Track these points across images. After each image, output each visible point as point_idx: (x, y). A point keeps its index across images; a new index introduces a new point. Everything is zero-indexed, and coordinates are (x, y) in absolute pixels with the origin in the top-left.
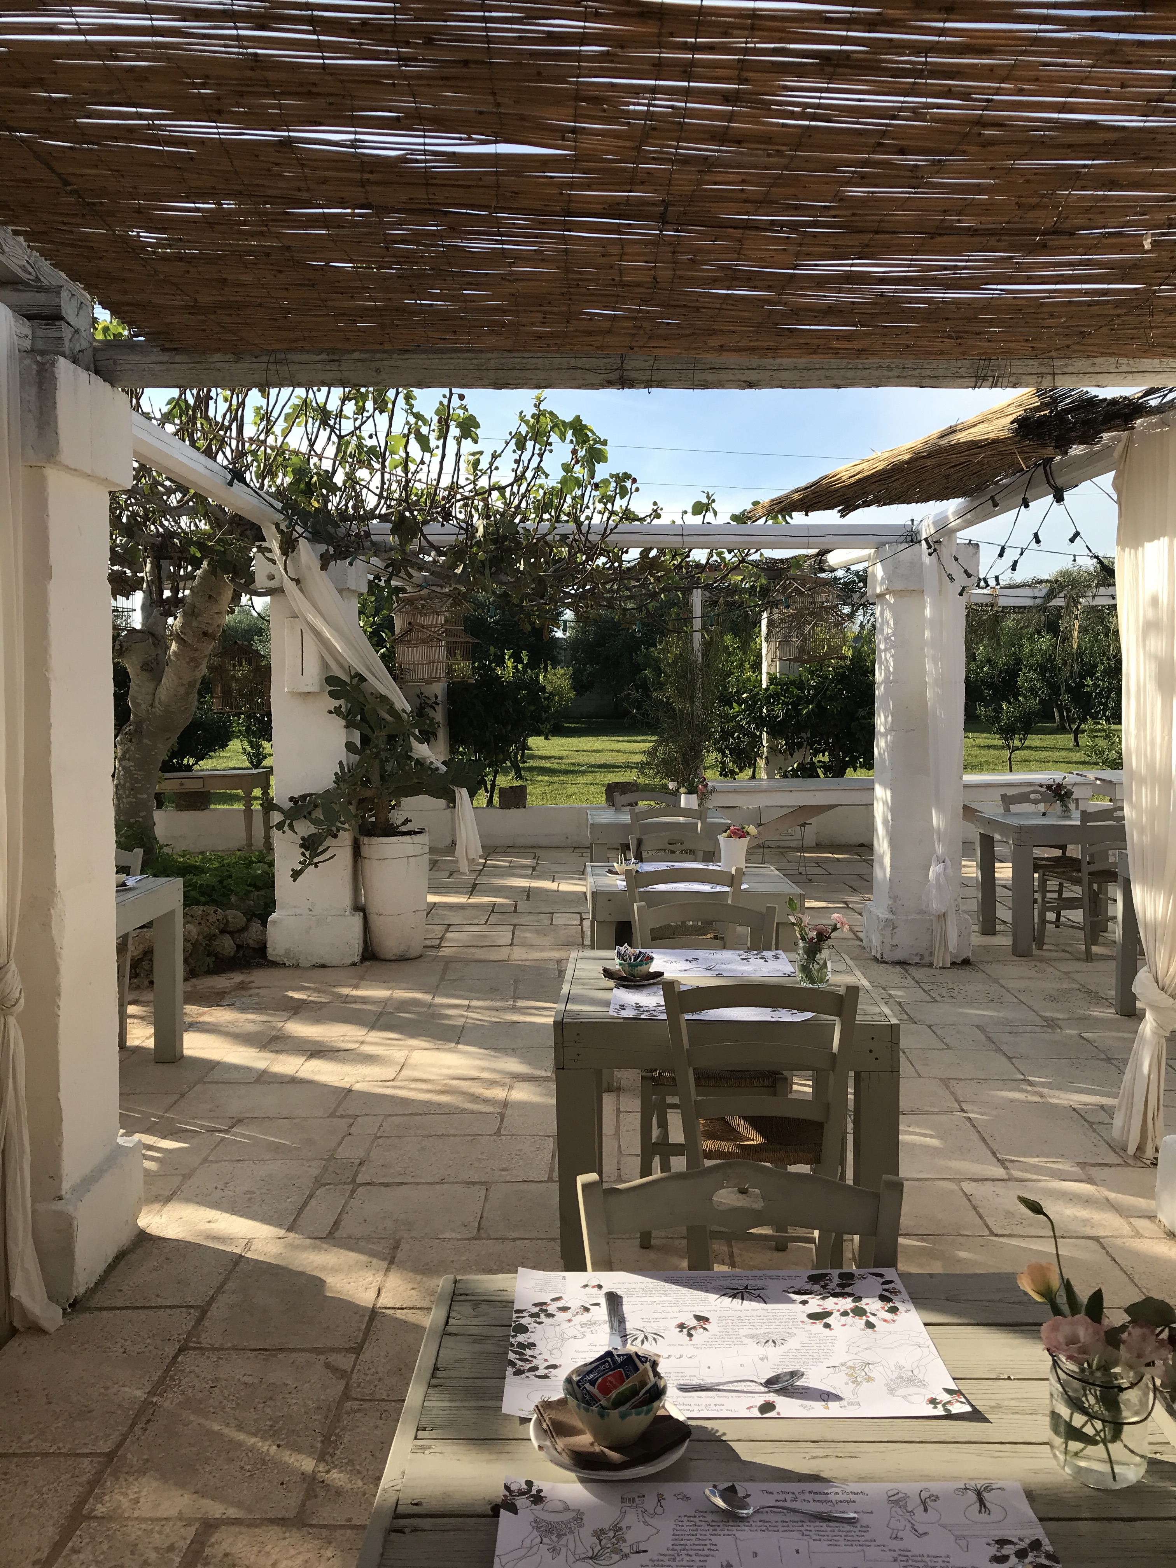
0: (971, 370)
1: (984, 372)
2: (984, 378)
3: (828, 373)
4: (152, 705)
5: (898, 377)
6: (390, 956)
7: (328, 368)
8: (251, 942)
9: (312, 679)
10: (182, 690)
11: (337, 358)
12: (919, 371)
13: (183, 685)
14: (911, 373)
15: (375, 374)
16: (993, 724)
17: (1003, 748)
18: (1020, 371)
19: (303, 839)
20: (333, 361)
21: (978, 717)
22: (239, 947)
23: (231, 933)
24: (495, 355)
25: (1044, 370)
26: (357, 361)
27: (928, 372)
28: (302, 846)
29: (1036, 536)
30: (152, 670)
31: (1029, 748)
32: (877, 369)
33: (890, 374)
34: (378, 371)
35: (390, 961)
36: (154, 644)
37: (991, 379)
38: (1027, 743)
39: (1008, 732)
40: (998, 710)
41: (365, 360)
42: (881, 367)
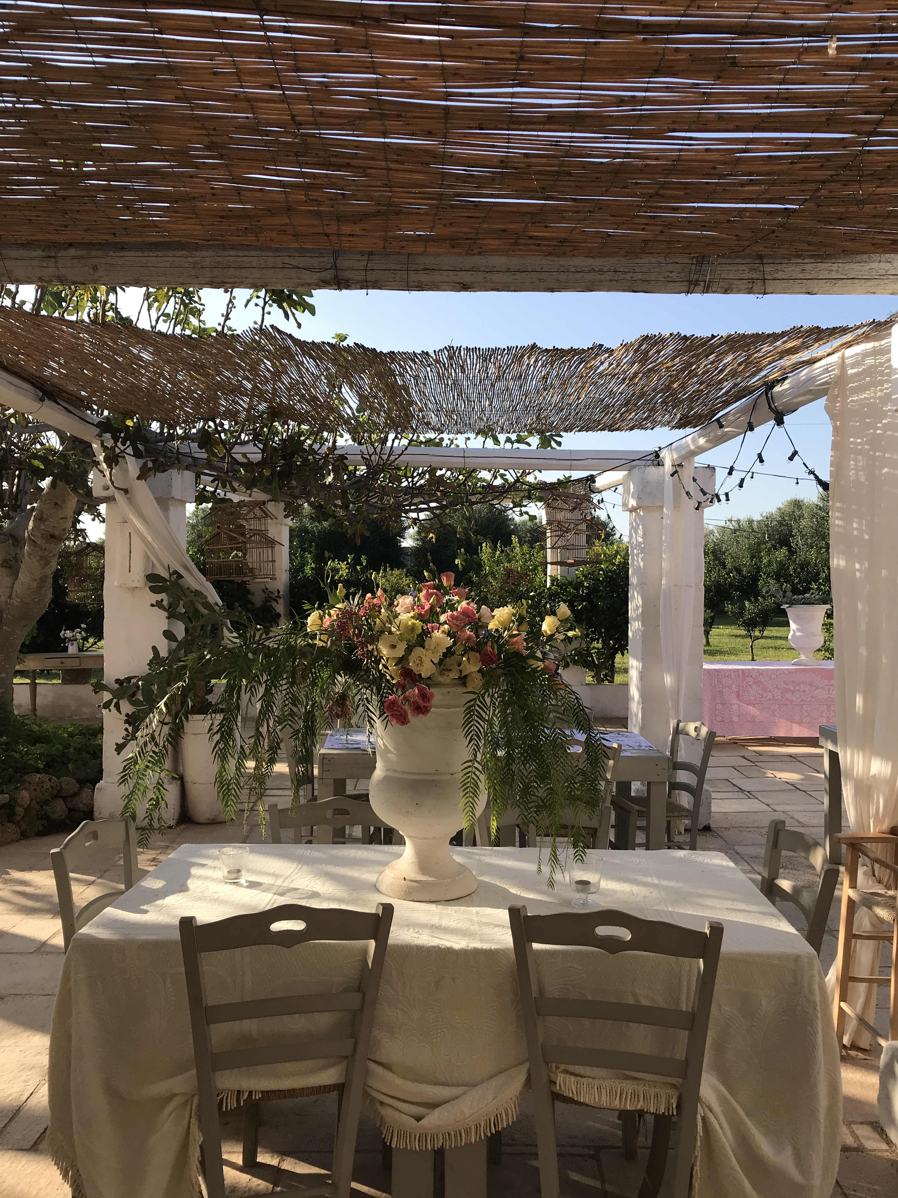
0: (683, 275)
1: (696, 276)
2: (696, 283)
3: (542, 276)
4: (10, 597)
5: (611, 280)
6: (202, 820)
7: (45, 264)
8: (81, 805)
9: (137, 577)
10: (34, 585)
11: (52, 254)
12: (631, 274)
13: (35, 580)
14: (622, 276)
15: (92, 272)
16: (738, 618)
17: (745, 637)
18: (731, 277)
19: (127, 715)
20: (50, 257)
21: (726, 612)
22: (70, 810)
23: (64, 798)
24: (210, 253)
25: (755, 276)
26: (74, 257)
27: (640, 276)
28: (126, 722)
29: (760, 456)
30: (10, 567)
31: (766, 637)
32: (589, 272)
33: (602, 277)
34: (95, 268)
35: (203, 824)
36: (13, 544)
37: (702, 284)
38: (766, 633)
39: (750, 625)
40: (743, 608)
41: (82, 257)
42: (592, 270)
